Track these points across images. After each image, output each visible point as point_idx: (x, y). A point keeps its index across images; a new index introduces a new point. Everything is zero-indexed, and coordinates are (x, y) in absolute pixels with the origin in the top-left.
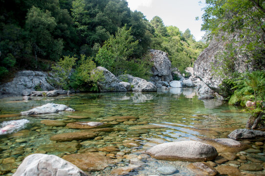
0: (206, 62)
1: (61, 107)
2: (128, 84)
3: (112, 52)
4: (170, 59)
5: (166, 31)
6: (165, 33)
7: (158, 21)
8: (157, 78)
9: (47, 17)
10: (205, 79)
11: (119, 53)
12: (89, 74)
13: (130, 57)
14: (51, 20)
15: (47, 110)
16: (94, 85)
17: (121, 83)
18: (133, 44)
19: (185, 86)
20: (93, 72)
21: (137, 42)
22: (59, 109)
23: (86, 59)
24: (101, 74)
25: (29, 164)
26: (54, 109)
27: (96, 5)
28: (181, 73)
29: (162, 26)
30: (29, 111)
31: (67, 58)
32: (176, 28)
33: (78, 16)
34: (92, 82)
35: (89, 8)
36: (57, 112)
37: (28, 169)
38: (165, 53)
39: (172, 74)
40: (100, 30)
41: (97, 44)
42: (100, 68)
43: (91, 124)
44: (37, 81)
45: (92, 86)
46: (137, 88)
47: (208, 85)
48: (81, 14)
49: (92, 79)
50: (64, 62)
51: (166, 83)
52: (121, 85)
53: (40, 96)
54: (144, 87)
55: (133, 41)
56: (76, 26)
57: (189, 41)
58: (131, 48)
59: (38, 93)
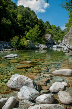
0: (67, 39)
1: (16, 55)
2: (38, 46)
3: (32, 34)
4: (52, 37)
5: (51, 27)
6: (50, 27)
7: (48, 23)
8: (48, 44)
9: (8, 22)
10: (67, 45)
11: (34, 35)
12: (24, 42)
13: (38, 36)
14: (10, 23)
15: (11, 56)
16: (26, 47)
17: (35, 46)
18: (39, 31)
19: (58, 47)
20: (25, 42)
21: (41, 31)
22: (15, 56)
23: (22, 37)
24: (28, 42)
25: (14, 78)
26: (13, 56)
27: (26, 17)
28: (56, 42)
29: (49, 25)
30: (5, 57)
31: (16, 37)
32: (54, 25)
33: (19, 21)
34: (25, 46)
35: (23, 18)
36: (15, 57)
37: (14, 80)
38: (51, 35)
39: (53, 43)
40: (27, 26)
41: (26, 32)
42: (28, 40)
43: (28, 62)
44: (5, 45)
45: (25, 47)
46: (41, 48)
47: (68, 47)
48: (20, 20)
49: (25, 44)
50: (15, 38)
51: (51, 46)
52: (35, 47)
53: (7, 51)
54: (44, 48)
55: (40, 30)
56: (19, 25)
57: (59, 31)
58: (39, 33)
59: (6, 49)
